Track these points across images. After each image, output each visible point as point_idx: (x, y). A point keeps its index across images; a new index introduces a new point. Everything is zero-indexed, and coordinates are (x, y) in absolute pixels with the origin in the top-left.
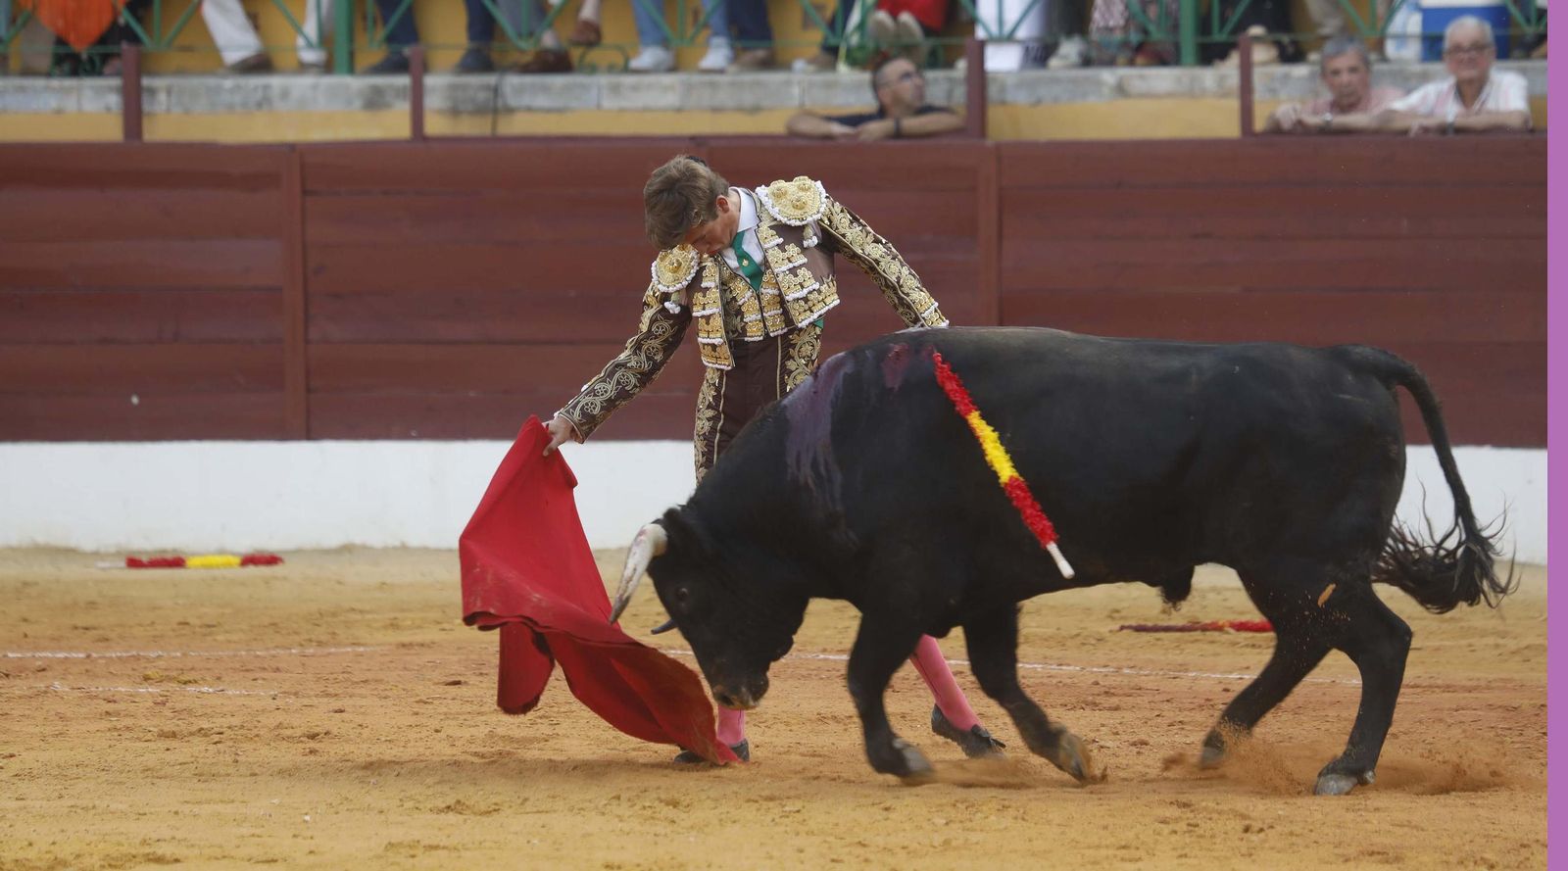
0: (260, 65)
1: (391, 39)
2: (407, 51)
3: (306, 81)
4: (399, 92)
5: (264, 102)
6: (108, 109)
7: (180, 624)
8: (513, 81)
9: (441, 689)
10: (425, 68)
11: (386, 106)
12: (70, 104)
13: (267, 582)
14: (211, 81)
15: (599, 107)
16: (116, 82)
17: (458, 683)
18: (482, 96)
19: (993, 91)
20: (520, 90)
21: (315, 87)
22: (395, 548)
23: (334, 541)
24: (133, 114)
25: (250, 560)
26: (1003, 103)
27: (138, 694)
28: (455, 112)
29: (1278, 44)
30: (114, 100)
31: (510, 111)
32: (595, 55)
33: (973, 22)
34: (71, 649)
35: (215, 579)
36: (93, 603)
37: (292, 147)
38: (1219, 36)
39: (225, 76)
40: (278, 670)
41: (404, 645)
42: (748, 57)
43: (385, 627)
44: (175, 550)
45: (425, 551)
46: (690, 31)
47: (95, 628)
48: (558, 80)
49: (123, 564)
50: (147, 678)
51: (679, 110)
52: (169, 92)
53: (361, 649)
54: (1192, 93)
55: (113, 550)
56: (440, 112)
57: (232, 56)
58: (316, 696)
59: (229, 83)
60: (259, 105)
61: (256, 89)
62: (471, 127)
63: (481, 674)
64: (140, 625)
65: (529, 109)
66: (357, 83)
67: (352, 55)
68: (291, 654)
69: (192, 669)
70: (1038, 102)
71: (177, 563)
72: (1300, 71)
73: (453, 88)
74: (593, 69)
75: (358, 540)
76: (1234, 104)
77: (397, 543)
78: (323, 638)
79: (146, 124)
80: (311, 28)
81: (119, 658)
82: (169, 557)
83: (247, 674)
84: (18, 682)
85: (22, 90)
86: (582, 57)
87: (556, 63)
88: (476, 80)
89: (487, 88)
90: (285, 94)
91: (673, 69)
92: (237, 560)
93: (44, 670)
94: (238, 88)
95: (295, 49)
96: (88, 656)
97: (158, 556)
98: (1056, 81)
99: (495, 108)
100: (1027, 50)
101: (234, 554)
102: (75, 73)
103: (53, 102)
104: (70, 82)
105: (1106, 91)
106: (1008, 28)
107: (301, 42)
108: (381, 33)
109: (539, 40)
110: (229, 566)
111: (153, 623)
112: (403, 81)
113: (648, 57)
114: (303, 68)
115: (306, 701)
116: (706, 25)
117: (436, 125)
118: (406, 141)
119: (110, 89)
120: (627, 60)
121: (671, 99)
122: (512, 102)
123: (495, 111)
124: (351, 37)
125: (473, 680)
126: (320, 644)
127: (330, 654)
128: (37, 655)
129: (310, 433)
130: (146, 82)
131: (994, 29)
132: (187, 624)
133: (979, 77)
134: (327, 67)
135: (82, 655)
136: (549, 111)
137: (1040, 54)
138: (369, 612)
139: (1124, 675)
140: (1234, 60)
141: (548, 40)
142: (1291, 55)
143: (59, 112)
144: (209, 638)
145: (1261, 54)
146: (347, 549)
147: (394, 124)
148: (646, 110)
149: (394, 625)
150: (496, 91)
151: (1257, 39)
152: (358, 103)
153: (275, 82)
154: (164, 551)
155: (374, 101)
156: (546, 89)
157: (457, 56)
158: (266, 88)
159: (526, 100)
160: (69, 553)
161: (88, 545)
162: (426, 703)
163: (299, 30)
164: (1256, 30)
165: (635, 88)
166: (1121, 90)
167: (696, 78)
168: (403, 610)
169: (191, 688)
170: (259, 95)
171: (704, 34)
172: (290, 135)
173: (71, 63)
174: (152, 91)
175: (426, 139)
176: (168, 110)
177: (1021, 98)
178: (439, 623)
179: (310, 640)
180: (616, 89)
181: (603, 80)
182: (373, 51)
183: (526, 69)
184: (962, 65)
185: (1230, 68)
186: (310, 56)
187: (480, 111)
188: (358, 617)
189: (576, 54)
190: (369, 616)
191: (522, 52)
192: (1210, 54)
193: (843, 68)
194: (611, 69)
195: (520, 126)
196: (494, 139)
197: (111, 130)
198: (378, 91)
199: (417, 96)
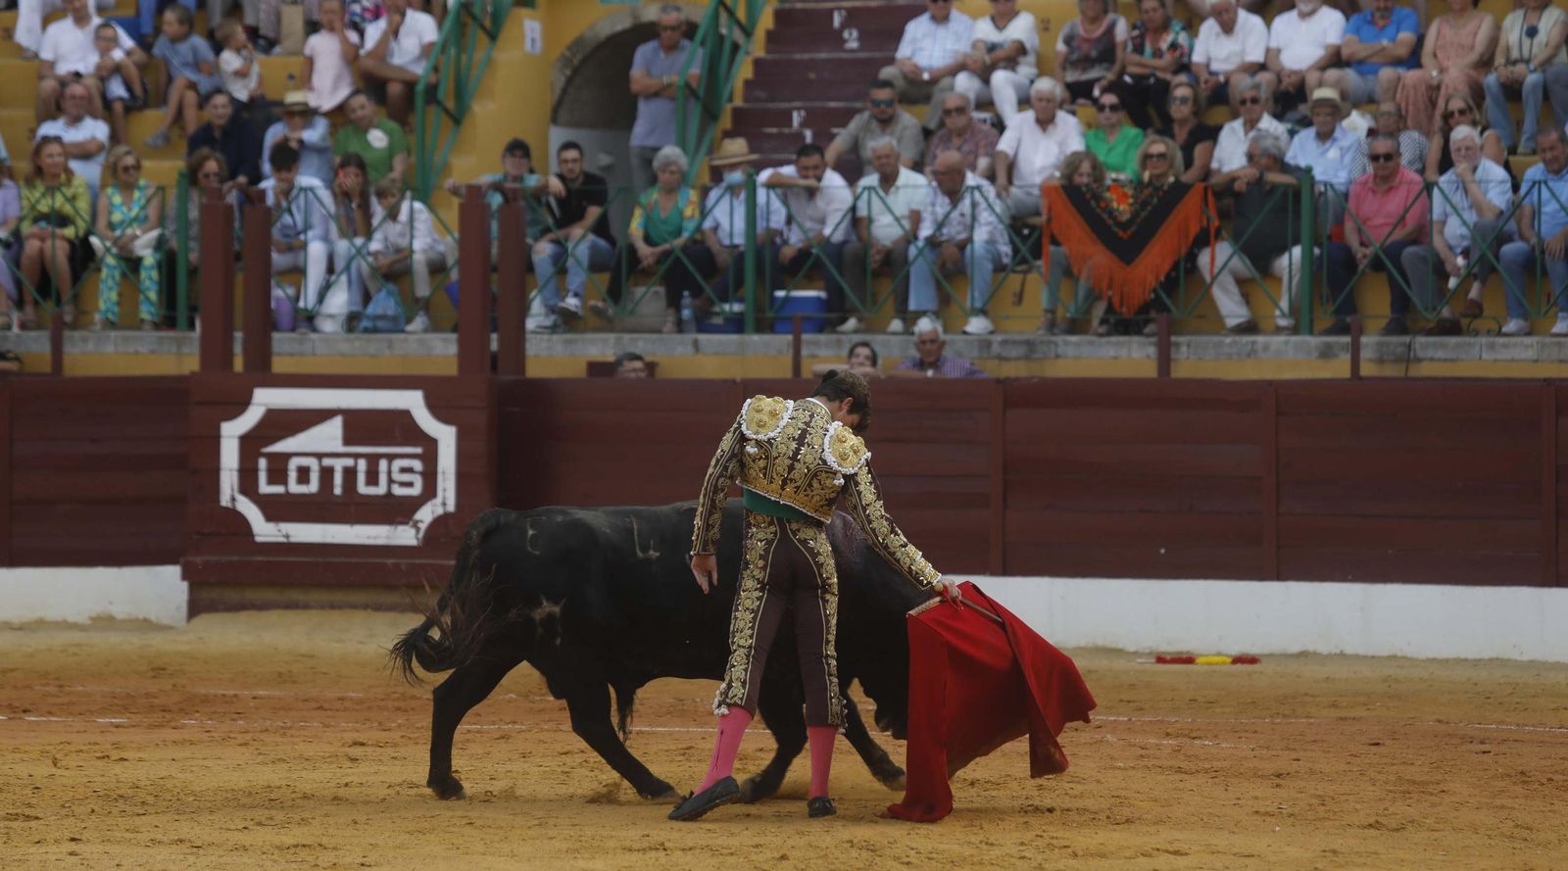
0: (1249, 328)
1: (1337, 312)
2: (1348, 319)
3: (1282, 338)
4: (1343, 347)
5: (1252, 353)
6: (1148, 357)
7: (1191, 700)
8: (1421, 340)
9: (1367, 747)
10: (1361, 331)
11: (1335, 356)
12: (1123, 352)
13: (1249, 674)
14: (1216, 339)
15: (1480, 358)
17: (1377, 744)
18: (1399, 350)
20: (1426, 347)
21: (1286, 343)
22: (1335, 654)
23: (1295, 649)
24: (1165, 361)
25: (1239, 660)
27: (1162, 745)
28: (1380, 361)
30: (1152, 351)
31: (1419, 360)
32: (1477, 324)
34: (1119, 715)
35: (1214, 672)
36: (1134, 685)
37: (1270, 383)
39: (1226, 335)
40: (1256, 732)
41: (1341, 719)
43: (1329, 707)
44: (1188, 652)
45: (1356, 657)
46: (1544, 310)
47: (1134, 702)
48: (1453, 340)
49: (1153, 660)
50: (1168, 734)
51: (1536, 361)
52: (1189, 346)
53: (1312, 720)
55: (1147, 651)
56: (1371, 360)
57: (1231, 322)
58: (1282, 749)
59: (1228, 340)
60: (1249, 355)
61: (1247, 343)
62: (1390, 371)
63: (1394, 739)
64: (1165, 701)
65: (1432, 359)
66: (1314, 341)
67: (1312, 321)
68: (1265, 722)
69: (1198, 729)
71: (1188, 660)
73: (1380, 344)
74: (1477, 333)
75: (1311, 648)
77: (1338, 651)
78: (1286, 712)
79: (1173, 365)
80: (1284, 304)
81: (1151, 722)
82: (1184, 656)
83: (1236, 734)
84: (1083, 734)
85: (1091, 343)
87: (1451, 328)
88: (1395, 339)
89: (1403, 344)
90: (1266, 347)
91: (1529, 334)
92: (1229, 660)
93: (1100, 727)
94: (1235, 342)
95: (1274, 317)
96: (1130, 720)
97: (1176, 656)
99: (1408, 358)
101: (1227, 655)
102: (1126, 332)
103: (1112, 352)
104: (1122, 339)
107: (1278, 313)
108: (1332, 308)
109: (1440, 312)
110: (1224, 663)
111: (1173, 700)
112: (1346, 339)
113: (1512, 326)
114: (1279, 330)
115: (1274, 753)
116: (1555, 304)
117: (1367, 369)
118: (1348, 380)
119: (1150, 344)
120: (1500, 329)
121: (1530, 354)
122: (1420, 354)
123: (1408, 361)
124: (1311, 312)
125: (1388, 742)
126: (1284, 716)
127: (1290, 723)
128: (1097, 718)
129: (1279, 576)
130: (1173, 339)
132: (1195, 700)
134: (1295, 330)
135: (1126, 719)
136: (1445, 360)
138: (1318, 696)
141: (1446, 312)
143: (1115, 358)
144: (1210, 710)
146: (1303, 655)
147: (1339, 368)
148: (1513, 361)
149: (1334, 705)
150: (1409, 346)
152: (1315, 354)
153: (1260, 339)
154: (1182, 653)
155: (1326, 353)
156: (1443, 346)
157: (1383, 323)
158: (1254, 343)
159: (1430, 354)
160: (1117, 652)
161: (1131, 648)
162: (1356, 756)
163: (1277, 305)
165: (1505, 346)
167: (1548, 340)
168: (1341, 696)
169: (1197, 742)
170: (1250, 347)
171: (1554, 309)
172: (1269, 374)
173: (1123, 325)
174: (1178, 345)
175: (1361, 378)
176: (1188, 358)
178: (1366, 705)
179: (1278, 714)
180: (1492, 346)
181: (1484, 340)
182: (1326, 320)
183: (1430, 333)
186: (1283, 322)
187: (1397, 360)
188: (1311, 699)
189: (1464, 322)
190: (1318, 699)
191: (1428, 320)
194: (1489, 333)
195: (1425, 370)
196: (1407, 379)
197: (1150, 371)
198: (1328, 346)
199: (1355, 350)
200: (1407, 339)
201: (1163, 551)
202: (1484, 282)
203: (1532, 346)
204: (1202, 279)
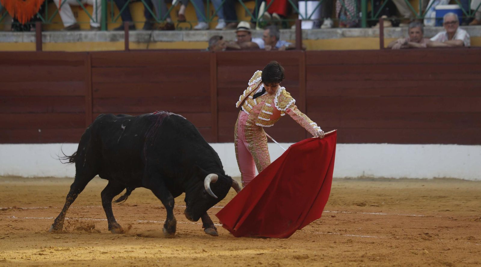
3: (93, 33)
4: (121, 36)
5: (80, 39)
6: (31, 41)
8: (156, 33)
11: (118, 40)
12: (20, 40)
14: (60, 33)
15: (183, 40)
18: (147, 37)
19: (304, 36)
20: (158, 35)
21: (95, 34)
24: (39, 43)
26: (307, 39)
28: (138, 42)
29: (391, 21)
30: (33, 39)
31: (155, 42)
32: (182, 25)
33: (297, 14)
37: (88, 53)
38: (373, 19)
42: (230, 25)
48: (170, 32)
52: (50, 36)
54: (365, 36)
55: (32, 177)
56: (134, 42)
57: (66, 25)
60: (78, 40)
61: (77, 35)
62: (143, 47)
63: (145, 213)
65: (161, 41)
66: (108, 33)
67: (106, 25)
68: (87, 208)
70: (318, 39)
72: (398, 29)
73: (138, 35)
74: (181, 29)
76: (378, 39)
79: (43, 46)
80: (94, 17)
85: (5, 35)
86: (178, 25)
87: (170, 27)
89: (148, 35)
90: (86, 37)
91: (207, 29)
94: (71, 35)
95: (89, 23)
98: (324, 32)
99: (150, 41)
100: (314, 23)
102: (21, 30)
103: (14, 39)
104: (19, 33)
105: (338, 35)
106: (308, 16)
107: (91, 21)
108: (115, 19)
109: (165, 20)
113: (200, 25)
114: (92, 28)
116: (216, 16)
117: (132, 46)
118: (124, 51)
119: (32, 35)
120: (192, 27)
121: (205, 38)
122: (156, 39)
124: (107, 20)
130: (43, 33)
131: (304, 16)
133: (299, 31)
134: (99, 29)
136: (167, 42)
137: (318, 24)
139: (343, 213)
140: (378, 25)
141: (168, 20)
142: (395, 24)
143: (16, 42)
145: (386, 24)
147: (120, 46)
148: (197, 41)
150: (150, 35)
151: (384, 19)
152: (108, 39)
153: (83, 33)
155: (114, 39)
156: (166, 35)
158: (80, 35)
159: (160, 38)
160: (19, 178)
161: (25, 176)
163: (90, 17)
164: (384, 17)
165: (194, 35)
166: (343, 35)
170: (78, 37)
172: (88, 49)
174: (45, 36)
175: (129, 50)
176: (50, 42)
177: (313, 37)
180: (188, 35)
181: (184, 32)
184: (294, 28)
185: (377, 28)
186: (95, 25)
187: (145, 42)
192: (371, 24)
193: (258, 29)
194: (186, 29)
195: (159, 46)
196: (148, 50)
197: (32, 48)
198: (114, 36)
199: (127, 37)
200: (149, 32)
201: (40, 131)
202: (186, 6)
203: (205, 34)
204: (55, 6)
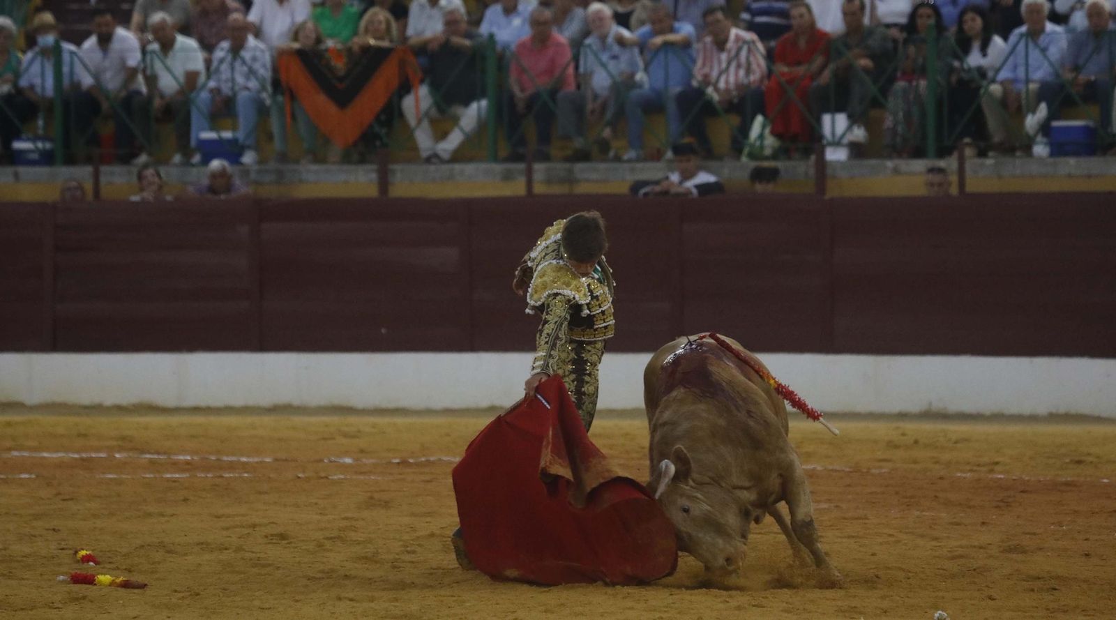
2: (522, 150)
4: (520, 172)
5: (450, 177)
6: (371, 181)
11: (514, 179)
12: (352, 178)
16: (374, 167)
18: (563, 174)
19: (829, 171)
20: (582, 171)
21: (477, 169)
24: (384, 183)
26: (834, 177)
28: (549, 181)
29: (977, 147)
30: (374, 176)
31: (578, 181)
37: (465, 200)
38: (948, 143)
52: (403, 172)
56: (541, 182)
60: (447, 179)
61: (446, 169)
62: (557, 190)
65: (587, 181)
66: (498, 168)
67: (495, 152)
72: (989, 162)
73: (548, 169)
79: (390, 188)
85: (329, 170)
88: (559, 165)
89: (566, 170)
99: (571, 180)
100: (851, 151)
103: (343, 177)
104: (351, 168)
105: (889, 171)
106: (837, 139)
108: (510, 142)
112: (521, 166)
117: (539, 189)
118: (524, 197)
119: (372, 171)
122: (579, 177)
123: (570, 182)
124: (495, 142)
130: (390, 167)
131: (830, 139)
133: (822, 164)
136: (598, 181)
140: (955, 155)
143: (346, 182)
145: (969, 152)
147: (516, 188)
150: (570, 171)
151: (967, 144)
152: (499, 178)
153: (457, 166)
155: (507, 177)
156: (596, 170)
159: (586, 176)
164: (967, 140)
166: (896, 171)
172: (464, 193)
174: (394, 172)
175: (534, 196)
176: (402, 182)
177: (844, 175)
184: (813, 157)
187: (562, 181)
192: (943, 152)
195: (582, 189)
196: (571, 195)
197: (372, 191)
198: (508, 171)
199: (529, 174)
201: (383, 331)
